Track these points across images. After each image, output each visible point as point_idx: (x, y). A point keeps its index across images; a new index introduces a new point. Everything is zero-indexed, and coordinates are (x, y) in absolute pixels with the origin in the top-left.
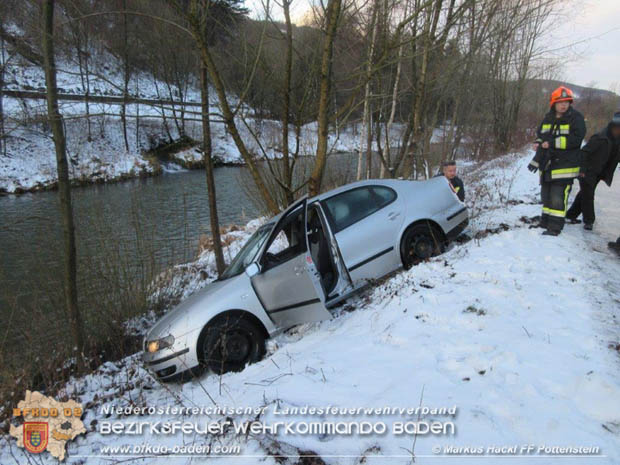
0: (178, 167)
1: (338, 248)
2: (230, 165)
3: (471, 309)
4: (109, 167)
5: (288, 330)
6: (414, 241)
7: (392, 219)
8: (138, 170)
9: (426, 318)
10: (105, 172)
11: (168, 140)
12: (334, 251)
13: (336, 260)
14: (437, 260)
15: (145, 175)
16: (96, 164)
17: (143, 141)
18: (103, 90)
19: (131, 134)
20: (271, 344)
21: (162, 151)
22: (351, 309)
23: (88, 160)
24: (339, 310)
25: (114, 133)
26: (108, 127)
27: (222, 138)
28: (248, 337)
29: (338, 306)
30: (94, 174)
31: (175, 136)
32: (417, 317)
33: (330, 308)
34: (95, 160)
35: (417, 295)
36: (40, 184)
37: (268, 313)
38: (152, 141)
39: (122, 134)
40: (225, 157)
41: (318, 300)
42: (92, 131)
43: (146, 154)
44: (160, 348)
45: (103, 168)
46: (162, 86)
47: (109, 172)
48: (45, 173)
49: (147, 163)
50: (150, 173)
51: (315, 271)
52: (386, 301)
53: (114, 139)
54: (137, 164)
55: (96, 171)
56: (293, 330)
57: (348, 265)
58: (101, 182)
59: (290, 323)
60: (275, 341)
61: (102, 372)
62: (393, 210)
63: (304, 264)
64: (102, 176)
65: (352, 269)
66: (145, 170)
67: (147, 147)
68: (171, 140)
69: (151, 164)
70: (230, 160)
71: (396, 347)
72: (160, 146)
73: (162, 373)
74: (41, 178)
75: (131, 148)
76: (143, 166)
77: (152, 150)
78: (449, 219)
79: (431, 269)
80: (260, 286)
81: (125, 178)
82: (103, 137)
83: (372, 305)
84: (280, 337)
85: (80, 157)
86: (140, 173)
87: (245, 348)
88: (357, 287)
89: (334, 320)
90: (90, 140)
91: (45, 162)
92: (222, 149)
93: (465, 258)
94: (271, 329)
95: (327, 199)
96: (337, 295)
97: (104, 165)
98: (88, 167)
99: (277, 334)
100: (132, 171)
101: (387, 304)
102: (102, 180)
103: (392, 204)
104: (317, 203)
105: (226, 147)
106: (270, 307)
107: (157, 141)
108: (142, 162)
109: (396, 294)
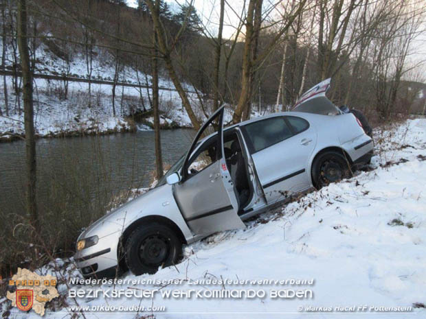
0: (148, 128)
1: (254, 167)
2: (184, 127)
3: (397, 222)
4: (100, 125)
5: (205, 239)
6: (324, 166)
7: (304, 144)
8: (120, 127)
9: (344, 229)
10: (97, 127)
11: (142, 109)
12: (250, 170)
13: (252, 178)
14: (348, 182)
15: (124, 131)
16: (91, 122)
17: (126, 109)
18: (104, 77)
19: (117, 104)
20: (187, 250)
21: (137, 116)
22: (264, 222)
23: (85, 119)
24: (253, 223)
25: (106, 103)
26: (103, 99)
27: (180, 110)
28: (166, 242)
29: (252, 219)
30: (89, 129)
31: (148, 107)
32: (334, 228)
33: (245, 221)
34: (91, 119)
35: (332, 207)
36: (51, 133)
37: (186, 220)
38: (131, 109)
39: (112, 104)
40: (181, 123)
41: (230, 207)
42: (92, 101)
43: (126, 117)
44: (86, 247)
45: (96, 125)
46: (141, 76)
47: (100, 128)
48: (57, 126)
49: (126, 123)
50: (128, 130)
51: (229, 178)
52: (298, 213)
53: (106, 107)
54: (119, 124)
55: (91, 127)
56: (210, 239)
57: (263, 183)
58: (93, 134)
59: (207, 232)
60: (192, 248)
61: (51, 267)
62: (305, 137)
63: (218, 171)
64: (95, 130)
65: (266, 186)
66: (124, 128)
67: (128, 113)
68: (145, 109)
69: (129, 124)
70: (184, 124)
71: (314, 257)
72: (137, 113)
73: (87, 271)
74: (53, 129)
75: (117, 114)
76: (124, 125)
77: (131, 115)
78: (356, 148)
79: (342, 188)
80: (180, 195)
81: (110, 132)
82: (99, 105)
83: (284, 217)
84: (197, 244)
85: (81, 117)
86: (121, 129)
87: (163, 253)
88: (270, 203)
89: (247, 231)
90: (89, 107)
91: (58, 119)
92: (179, 117)
93: (376, 180)
94: (189, 237)
95: (245, 125)
96: (252, 209)
97: (97, 123)
98: (86, 124)
99: (194, 241)
100: (116, 128)
101: (300, 215)
102: (95, 133)
103: (304, 132)
104: (237, 128)
105: (182, 116)
106: (188, 215)
107: (135, 109)
108: (123, 122)
109: (310, 205)
